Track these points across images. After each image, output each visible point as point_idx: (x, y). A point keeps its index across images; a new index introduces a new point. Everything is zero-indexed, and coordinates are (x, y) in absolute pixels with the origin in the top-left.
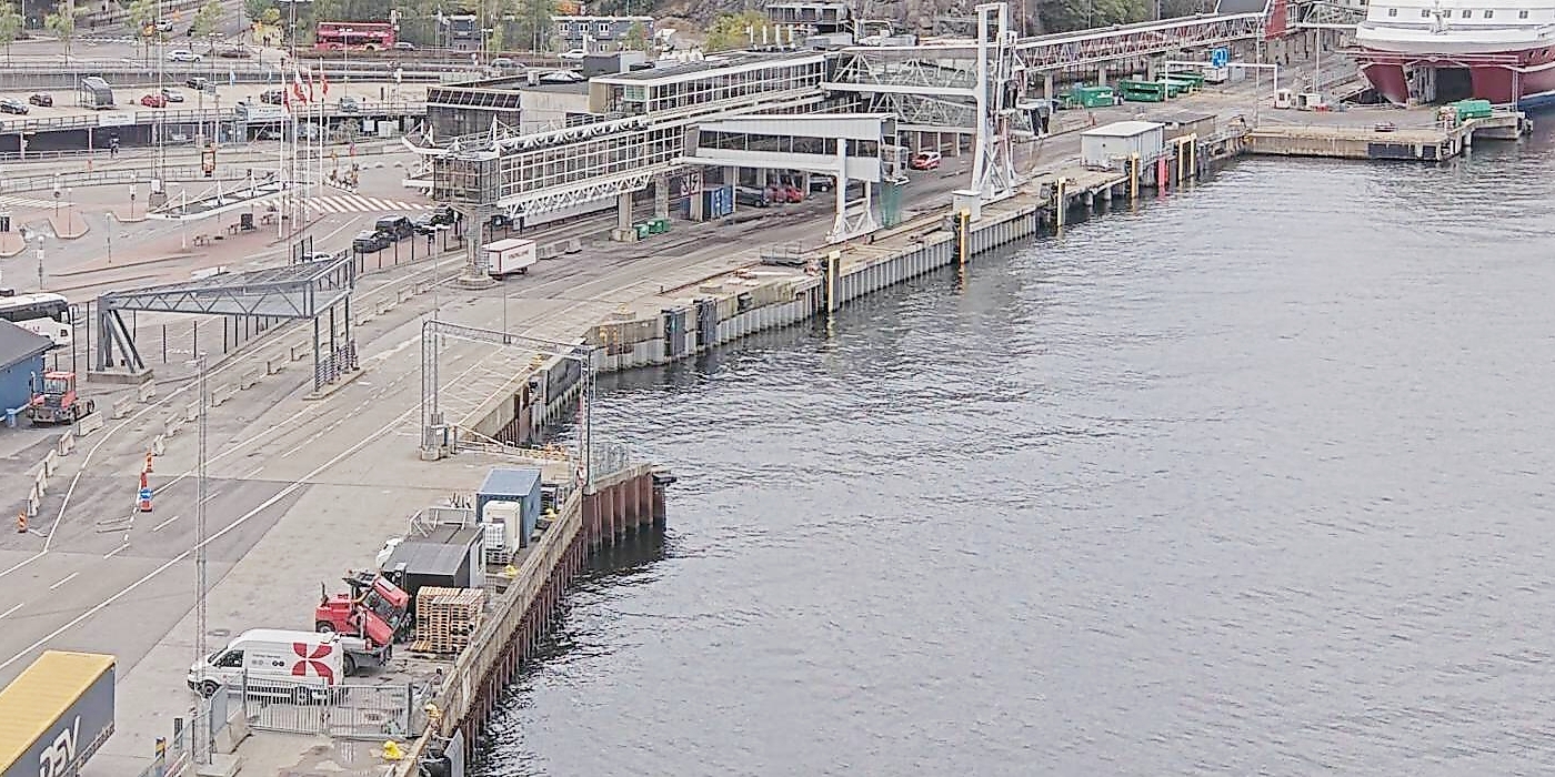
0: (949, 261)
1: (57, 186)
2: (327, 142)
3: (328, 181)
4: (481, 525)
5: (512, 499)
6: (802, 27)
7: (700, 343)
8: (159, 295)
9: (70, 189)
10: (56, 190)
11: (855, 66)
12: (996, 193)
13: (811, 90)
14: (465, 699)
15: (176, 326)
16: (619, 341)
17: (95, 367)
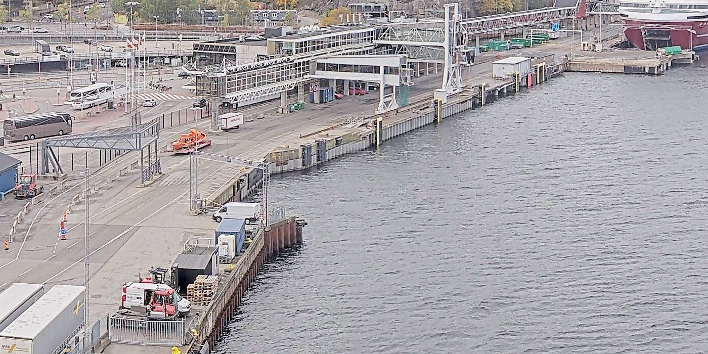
0: (432, 121)
1: (24, 89)
2: (148, 68)
3: (148, 86)
4: (217, 246)
5: (232, 233)
6: (364, 15)
7: (318, 160)
8: (70, 140)
9: (30, 91)
10: (23, 91)
11: (388, 32)
12: (454, 90)
13: (369, 44)
14: (210, 326)
15: (78, 154)
16: (281, 159)
17: (40, 173)
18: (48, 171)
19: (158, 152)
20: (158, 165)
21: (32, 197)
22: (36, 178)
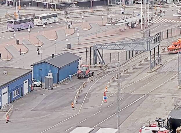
2: (154, 4)
9: (86, 17)
10: (83, 17)
15: (114, 53)
17: (92, 64)
18: (96, 63)
19: (159, 52)
20: (159, 60)
21: (88, 78)
22: (90, 67)
